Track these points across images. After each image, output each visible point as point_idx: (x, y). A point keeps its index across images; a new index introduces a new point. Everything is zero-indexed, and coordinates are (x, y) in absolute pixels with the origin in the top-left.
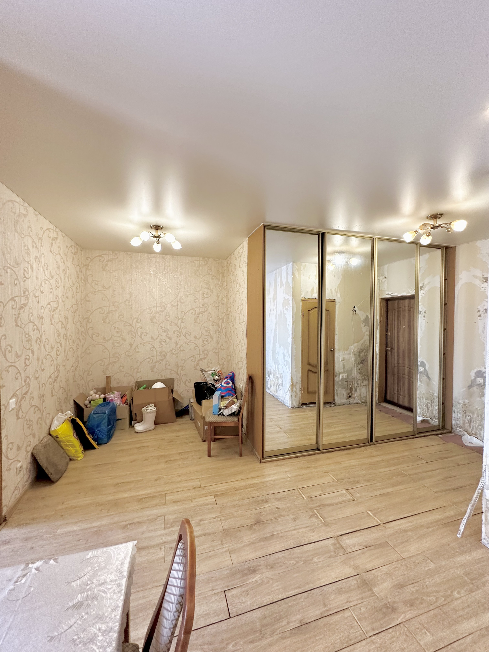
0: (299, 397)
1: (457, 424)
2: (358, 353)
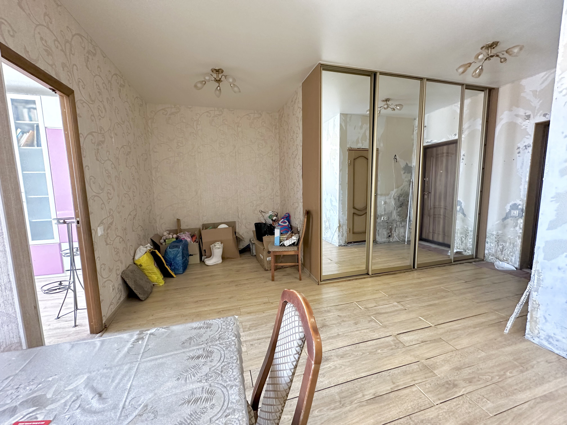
0: (345, 237)
1: (489, 253)
2: (397, 198)
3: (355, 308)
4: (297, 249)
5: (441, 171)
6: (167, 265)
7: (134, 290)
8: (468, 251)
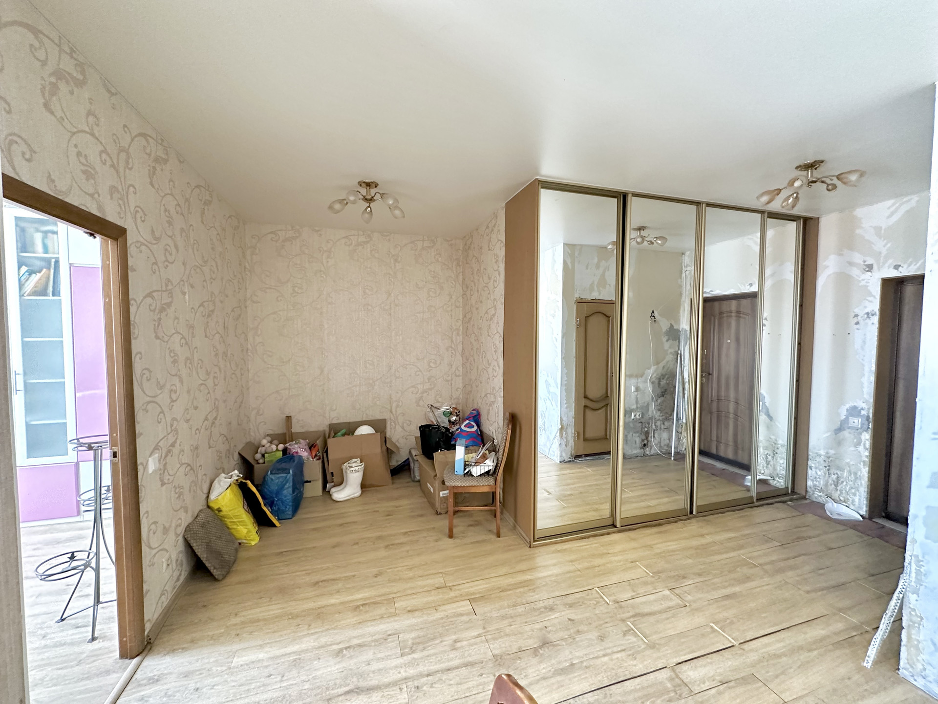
0: (571, 446)
1: (815, 486)
2: (657, 381)
3: (598, 602)
4: (494, 482)
5: (729, 341)
6: (265, 505)
7: (204, 562)
8: (777, 479)
